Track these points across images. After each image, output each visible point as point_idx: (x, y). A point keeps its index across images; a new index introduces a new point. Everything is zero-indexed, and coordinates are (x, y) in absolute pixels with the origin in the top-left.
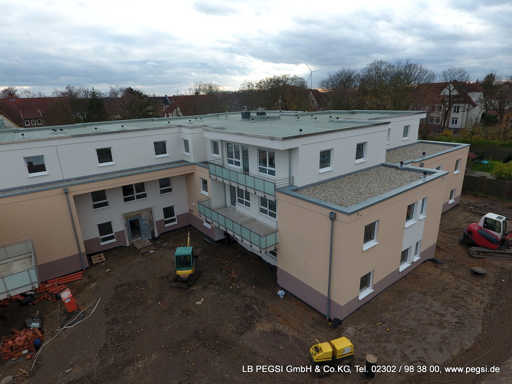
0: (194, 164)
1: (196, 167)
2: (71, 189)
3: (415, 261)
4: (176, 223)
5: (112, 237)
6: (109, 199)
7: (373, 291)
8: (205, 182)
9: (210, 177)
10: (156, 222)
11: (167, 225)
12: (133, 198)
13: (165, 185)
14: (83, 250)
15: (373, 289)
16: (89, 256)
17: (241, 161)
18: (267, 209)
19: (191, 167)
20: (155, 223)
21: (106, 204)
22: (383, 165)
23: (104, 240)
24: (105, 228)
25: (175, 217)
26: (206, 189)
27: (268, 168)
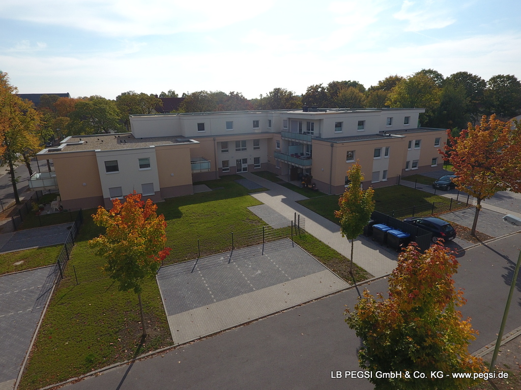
2: (216, 138)
4: (260, 167)
5: (228, 169)
6: (229, 148)
10: (250, 165)
11: (255, 168)
12: (240, 150)
13: (256, 143)
21: (227, 151)
23: (224, 170)
24: (225, 163)
25: (260, 164)
26: (278, 146)
27: (311, 131)
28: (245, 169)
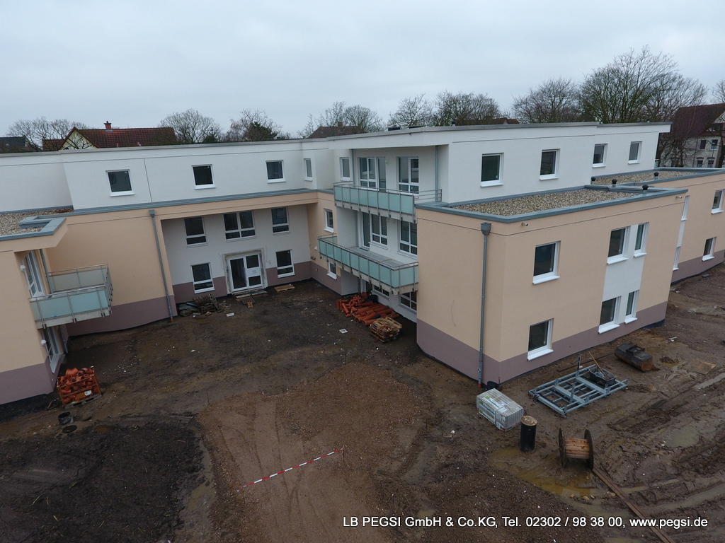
0: (317, 191)
1: (320, 195)
2: (158, 211)
3: (627, 321)
4: (293, 274)
5: (209, 285)
6: (207, 232)
7: (551, 351)
8: (330, 214)
9: (336, 205)
10: (267, 269)
11: (280, 276)
12: (236, 235)
13: (279, 217)
14: (171, 293)
15: (552, 349)
16: (178, 305)
17: (376, 181)
18: (409, 244)
19: (313, 195)
20: (265, 272)
21: (203, 240)
22: (586, 187)
23: (198, 287)
24: (201, 271)
25: (292, 266)
26: (331, 224)
27: (410, 184)
28: (255, 280)
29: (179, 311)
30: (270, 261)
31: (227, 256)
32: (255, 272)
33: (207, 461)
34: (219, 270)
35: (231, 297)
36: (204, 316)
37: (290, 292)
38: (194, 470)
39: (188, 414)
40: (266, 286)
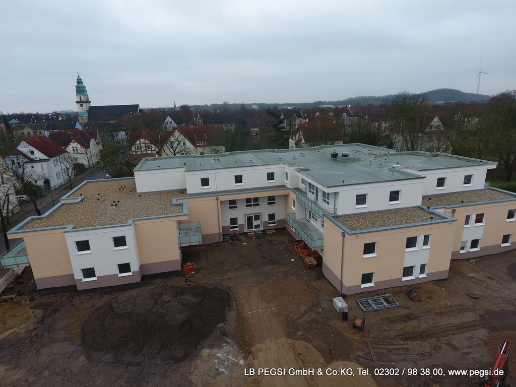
0: (289, 189)
1: (290, 191)
3: (421, 277)
4: (275, 224)
6: (238, 204)
8: (294, 201)
9: (296, 199)
11: (269, 225)
12: (251, 205)
14: (221, 231)
15: (375, 284)
16: (223, 235)
17: (315, 192)
19: (288, 190)
20: (262, 223)
21: (236, 207)
22: (418, 207)
23: (232, 228)
24: (234, 221)
29: (224, 239)
30: (265, 218)
31: (245, 215)
32: (258, 223)
33: (234, 304)
34: (241, 221)
35: (246, 233)
36: (233, 242)
37: (272, 235)
38: (230, 306)
39: (228, 286)
40: (262, 229)
